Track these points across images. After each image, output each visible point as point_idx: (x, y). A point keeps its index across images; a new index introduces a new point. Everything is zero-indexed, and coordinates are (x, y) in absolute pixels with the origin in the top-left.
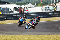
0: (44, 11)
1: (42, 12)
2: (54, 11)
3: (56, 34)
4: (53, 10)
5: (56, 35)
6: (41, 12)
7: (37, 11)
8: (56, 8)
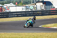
1: (22, 11)
2: (34, 10)
5: (36, 33)
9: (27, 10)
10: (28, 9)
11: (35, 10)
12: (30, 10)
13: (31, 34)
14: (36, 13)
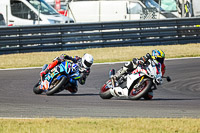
2: (179, 17)
9: (149, 18)
10: (151, 9)
11: (184, 17)
12: (162, 18)
13: (165, 121)
14: (191, 29)
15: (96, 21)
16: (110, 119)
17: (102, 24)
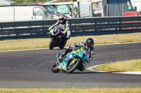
0: (39, 18)
1: (34, 20)
2: (70, 18)
3: (76, 87)
4: (68, 16)
5: (77, 89)
6: (31, 20)
7: (18, 19)
8: (78, 9)
9: (49, 18)
13: (60, 91)
14: (78, 26)
15: (12, 20)
16: (21, 89)
17: (16, 23)
